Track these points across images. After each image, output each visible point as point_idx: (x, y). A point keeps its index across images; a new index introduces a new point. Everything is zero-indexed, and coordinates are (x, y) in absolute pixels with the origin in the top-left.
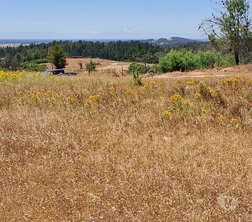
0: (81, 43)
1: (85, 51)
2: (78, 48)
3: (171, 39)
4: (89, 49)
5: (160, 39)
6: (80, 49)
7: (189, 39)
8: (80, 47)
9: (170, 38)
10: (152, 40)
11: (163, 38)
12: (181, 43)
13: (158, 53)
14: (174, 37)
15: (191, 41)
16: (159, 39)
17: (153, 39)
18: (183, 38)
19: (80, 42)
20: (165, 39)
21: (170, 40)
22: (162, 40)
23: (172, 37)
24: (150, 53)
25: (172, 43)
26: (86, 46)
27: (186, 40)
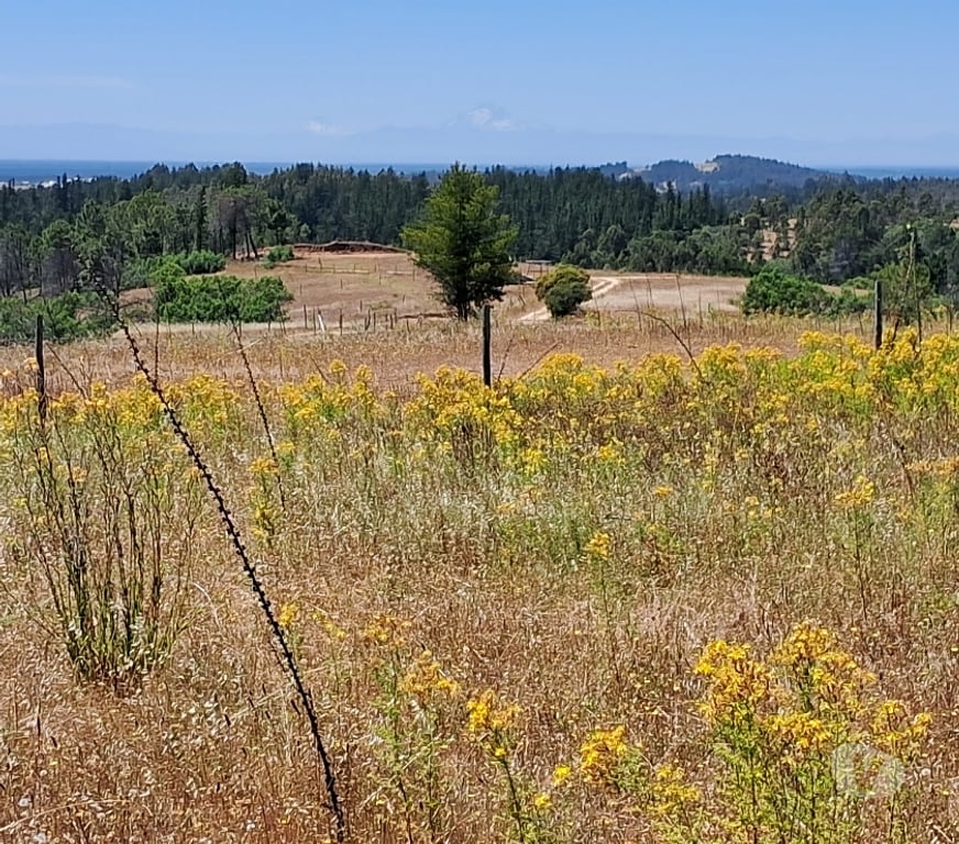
0: (306, 178)
1: (331, 219)
2: (296, 203)
3: (715, 165)
4: (352, 206)
5: (660, 163)
6: (307, 209)
7: (801, 165)
8: (308, 199)
9: (711, 159)
10: (623, 166)
11: (675, 159)
12: (773, 184)
13: (706, 229)
14: (729, 156)
15: (811, 176)
16: (654, 166)
17: (625, 163)
18: (775, 162)
19: (304, 171)
20: (685, 164)
21: (710, 169)
22: (667, 168)
23: (718, 157)
24: (664, 228)
25: (723, 183)
26: (336, 192)
27: (789, 172)
